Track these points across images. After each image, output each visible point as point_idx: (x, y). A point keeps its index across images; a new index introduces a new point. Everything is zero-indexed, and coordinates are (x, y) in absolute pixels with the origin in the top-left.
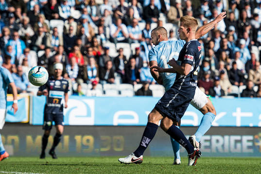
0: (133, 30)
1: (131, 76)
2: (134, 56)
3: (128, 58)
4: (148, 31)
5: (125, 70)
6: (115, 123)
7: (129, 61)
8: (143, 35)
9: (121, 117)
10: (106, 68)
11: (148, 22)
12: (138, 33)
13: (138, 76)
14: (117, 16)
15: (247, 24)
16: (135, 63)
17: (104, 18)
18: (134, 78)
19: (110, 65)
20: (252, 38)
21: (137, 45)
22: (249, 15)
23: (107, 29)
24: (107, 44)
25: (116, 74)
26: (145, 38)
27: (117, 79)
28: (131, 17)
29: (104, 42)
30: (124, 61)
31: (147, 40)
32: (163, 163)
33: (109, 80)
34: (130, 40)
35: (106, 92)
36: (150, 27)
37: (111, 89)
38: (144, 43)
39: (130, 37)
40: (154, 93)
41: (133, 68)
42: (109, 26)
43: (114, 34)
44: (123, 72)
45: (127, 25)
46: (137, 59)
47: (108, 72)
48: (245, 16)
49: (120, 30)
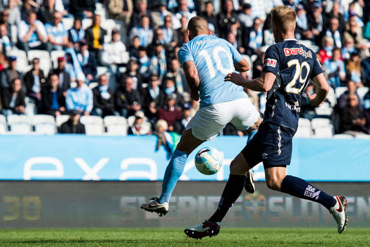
0: (54, 29)
1: (51, 103)
2: (56, 72)
3: (46, 73)
4: (78, 31)
5: (42, 92)
6: (27, 177)
7: (49, 79)
8: (70, 38)
9: (35, 167)
10: (11, 90)
11: (78, 17)
12: (62, 34)
13: (62, 102)
14: (28, 7)
15: (233, 20)
16: (57, 81)
17: (8, 11)
18: (55, 105)
19: (18, 85)
20: (240, 43)
21: (60, 53)
22: (237, 7)
23: (14, 29)
24: (13, 52)
25: (27, 100)
26: (74, 43)
27: (30, 108)
28: (51, 10)
29: (8, 48)
30: (40, 79)
31: (77, 45)
32: (103, 239)
33: (17, 109)
34: (50, 46)
35: (12, 128)
36: (81, 25)
37: (20, 123)
38: (71, 51)
39: (49, 41)
40: (87, 129)
41: (54, 90)
42: (16, 24)
43: (24, 37)
44: (39, 96)
45: (44, 22)
46: (61, 76)
47: (15, 96)
48: (230, 8)
49: (33, 29)
